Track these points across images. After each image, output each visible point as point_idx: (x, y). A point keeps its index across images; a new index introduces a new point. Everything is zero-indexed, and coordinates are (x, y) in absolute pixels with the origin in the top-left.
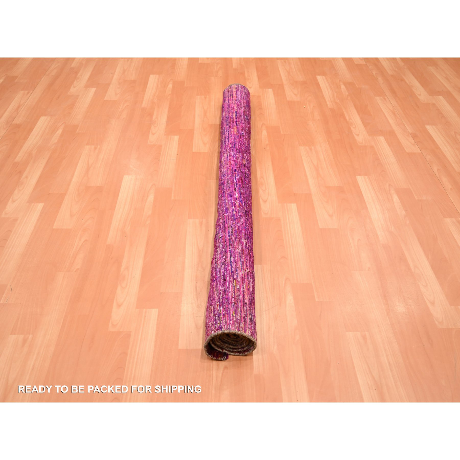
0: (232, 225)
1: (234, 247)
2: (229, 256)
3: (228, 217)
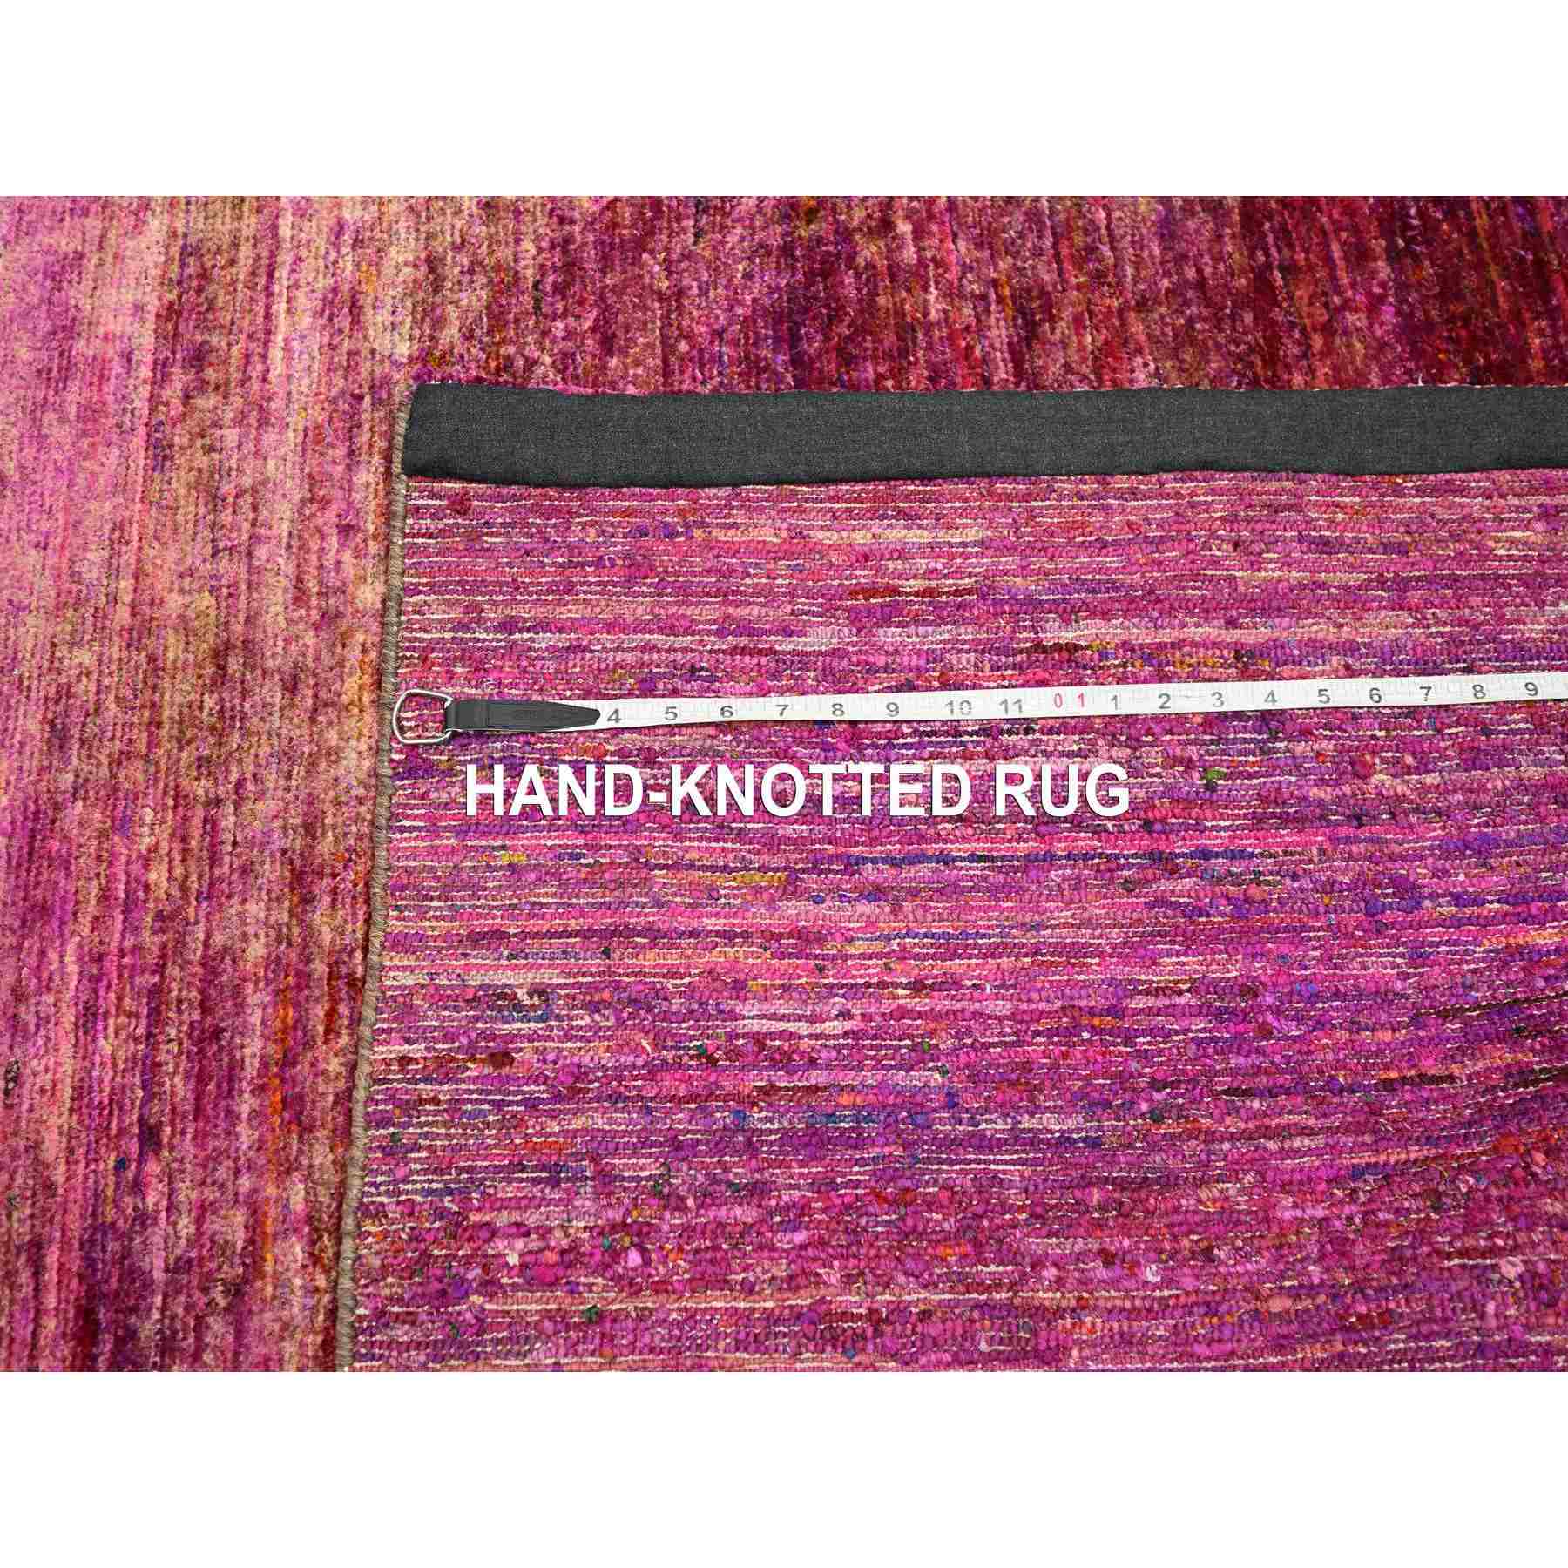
0: (1306, 883)
1: (1079, 884)
2: (1002, 849)
3: (1392, 858)
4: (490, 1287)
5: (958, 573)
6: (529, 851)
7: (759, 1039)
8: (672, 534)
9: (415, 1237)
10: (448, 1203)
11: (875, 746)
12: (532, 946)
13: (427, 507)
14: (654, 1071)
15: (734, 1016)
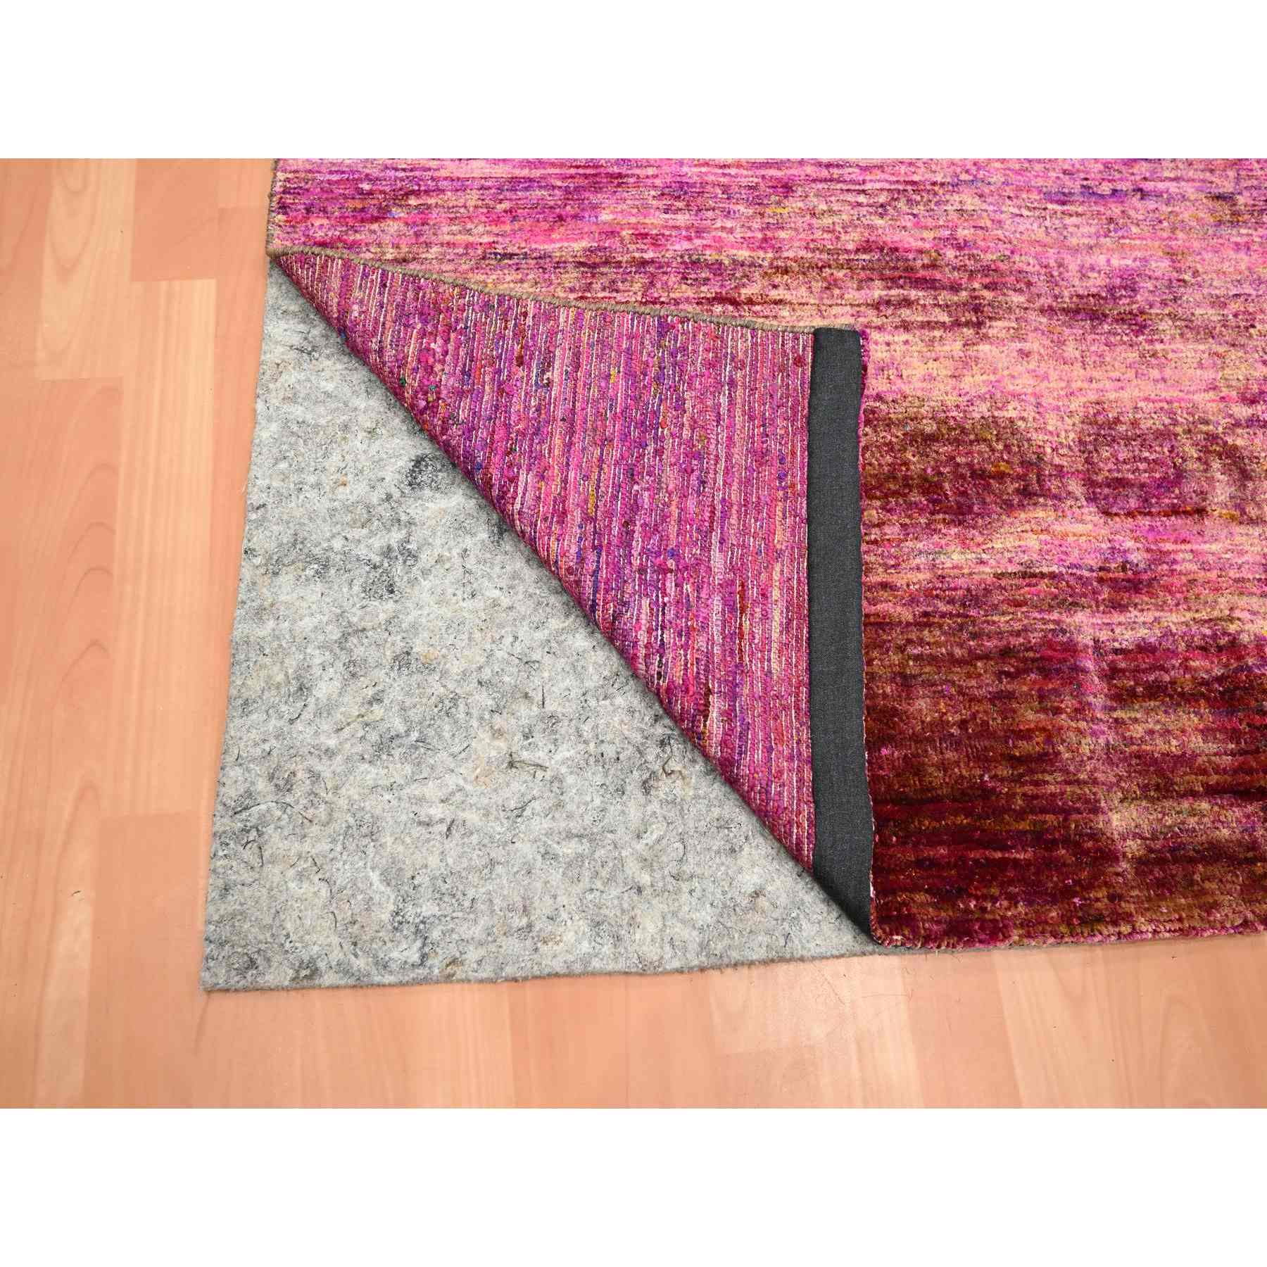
4: (423, 334)
5: (752, 654)
6: (616, 385)
7: (514, 480)
8: (780, 478)
9: (449, 309)
10: (461, 325)
11: (658, 580)
12: (570, 384)
13: (798, 344)
14: (507, 426)
15: (529, 470)
